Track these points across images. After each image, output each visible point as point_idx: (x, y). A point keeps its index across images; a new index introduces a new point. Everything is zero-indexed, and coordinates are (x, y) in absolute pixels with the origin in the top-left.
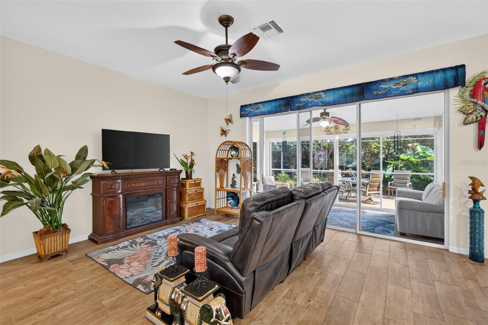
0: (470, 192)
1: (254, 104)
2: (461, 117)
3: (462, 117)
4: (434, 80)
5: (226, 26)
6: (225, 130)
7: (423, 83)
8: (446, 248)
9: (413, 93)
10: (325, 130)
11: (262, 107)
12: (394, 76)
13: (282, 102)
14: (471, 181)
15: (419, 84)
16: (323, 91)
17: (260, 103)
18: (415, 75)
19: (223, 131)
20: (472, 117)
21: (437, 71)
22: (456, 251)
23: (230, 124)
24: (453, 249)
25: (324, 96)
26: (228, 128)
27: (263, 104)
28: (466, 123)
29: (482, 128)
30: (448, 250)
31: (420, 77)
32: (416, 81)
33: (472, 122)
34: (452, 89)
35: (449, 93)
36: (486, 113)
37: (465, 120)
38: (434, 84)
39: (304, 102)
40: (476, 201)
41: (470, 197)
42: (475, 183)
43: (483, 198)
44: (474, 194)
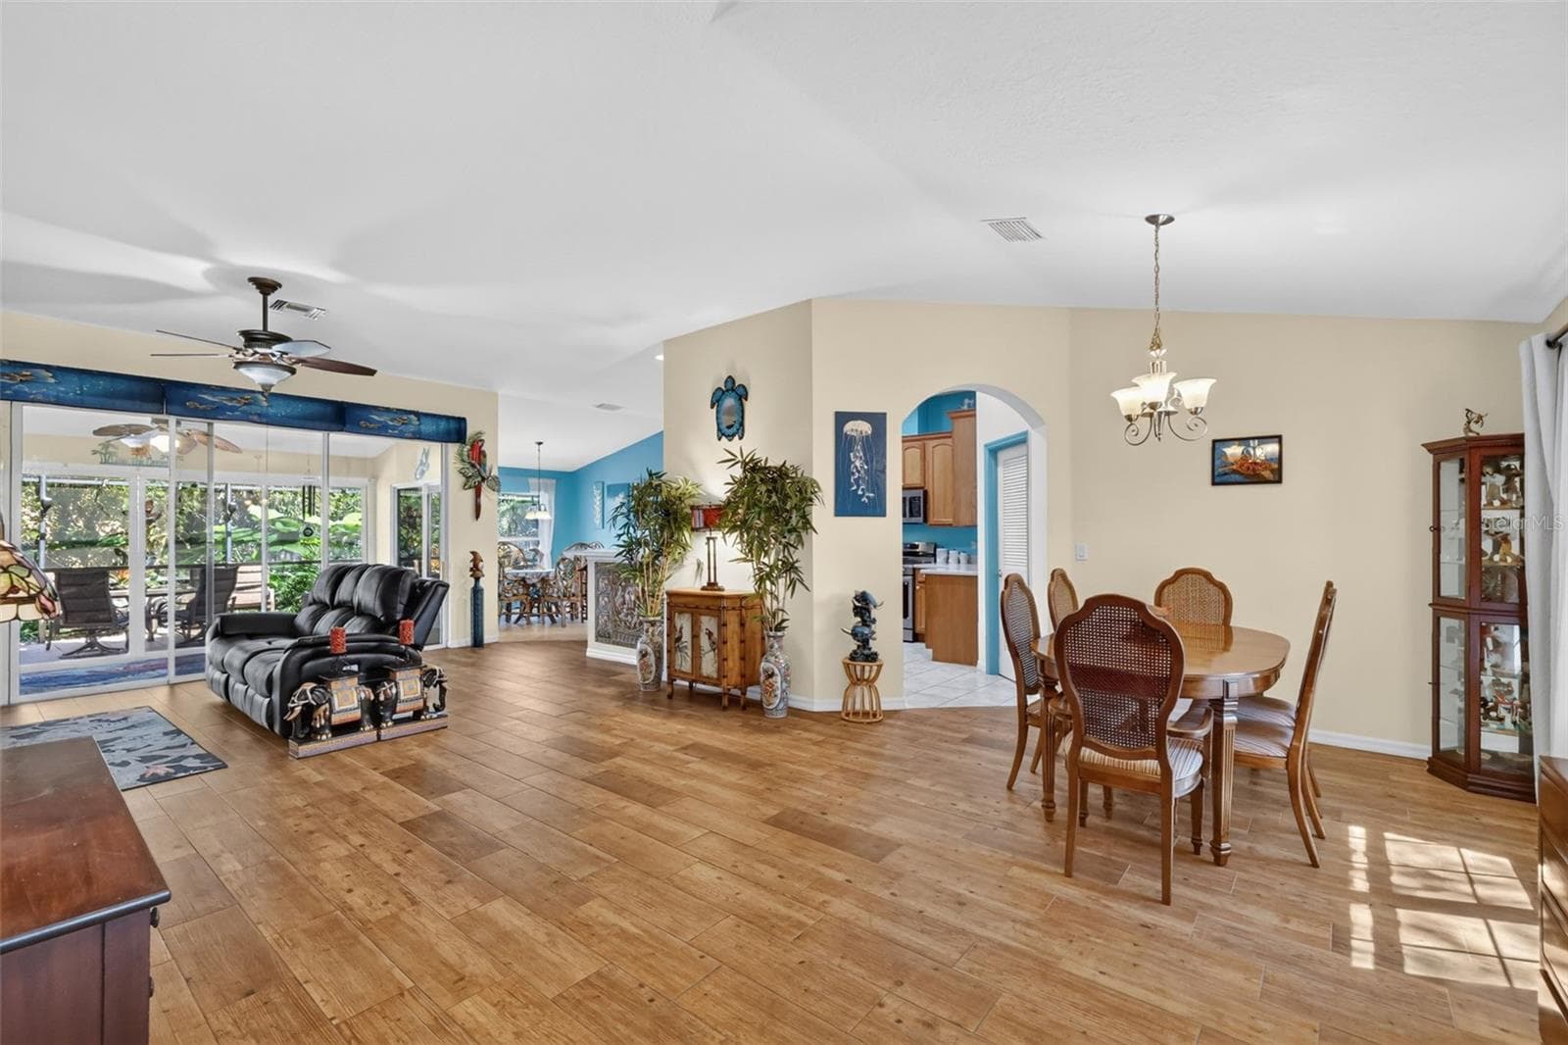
0: (471, 569)
2: (461, 479)
3: (463, 480)
4: (438, 427)
5: (265, 291)
7: (427, 426)
8: (445, 645)
9: (415, 438)
11: (51, 381)
12: (392, 407)
14: (472, 557)
15: (421, 426)
17: (48, 368)
18: (417, 414)
20: (471, 483)
21: (440, 417)
22: (456, 646)
24: (453, 643)
25: (266, 403)
27: (59, 374)
28: (465, 487)
29: (478, 495)
30: (447, 648)
31: (424, 420)
32: (418, 423)
33: (470, 488)
34: (454, 444)
35: (446, 446)
36: (483, 479)
37: (465, 485)
38: (438, 434)
39: (213, 403)
40: (477, 579)
41: (471, 576)
42: (476, 559)
43: (483, 576)
44: (476, 571)
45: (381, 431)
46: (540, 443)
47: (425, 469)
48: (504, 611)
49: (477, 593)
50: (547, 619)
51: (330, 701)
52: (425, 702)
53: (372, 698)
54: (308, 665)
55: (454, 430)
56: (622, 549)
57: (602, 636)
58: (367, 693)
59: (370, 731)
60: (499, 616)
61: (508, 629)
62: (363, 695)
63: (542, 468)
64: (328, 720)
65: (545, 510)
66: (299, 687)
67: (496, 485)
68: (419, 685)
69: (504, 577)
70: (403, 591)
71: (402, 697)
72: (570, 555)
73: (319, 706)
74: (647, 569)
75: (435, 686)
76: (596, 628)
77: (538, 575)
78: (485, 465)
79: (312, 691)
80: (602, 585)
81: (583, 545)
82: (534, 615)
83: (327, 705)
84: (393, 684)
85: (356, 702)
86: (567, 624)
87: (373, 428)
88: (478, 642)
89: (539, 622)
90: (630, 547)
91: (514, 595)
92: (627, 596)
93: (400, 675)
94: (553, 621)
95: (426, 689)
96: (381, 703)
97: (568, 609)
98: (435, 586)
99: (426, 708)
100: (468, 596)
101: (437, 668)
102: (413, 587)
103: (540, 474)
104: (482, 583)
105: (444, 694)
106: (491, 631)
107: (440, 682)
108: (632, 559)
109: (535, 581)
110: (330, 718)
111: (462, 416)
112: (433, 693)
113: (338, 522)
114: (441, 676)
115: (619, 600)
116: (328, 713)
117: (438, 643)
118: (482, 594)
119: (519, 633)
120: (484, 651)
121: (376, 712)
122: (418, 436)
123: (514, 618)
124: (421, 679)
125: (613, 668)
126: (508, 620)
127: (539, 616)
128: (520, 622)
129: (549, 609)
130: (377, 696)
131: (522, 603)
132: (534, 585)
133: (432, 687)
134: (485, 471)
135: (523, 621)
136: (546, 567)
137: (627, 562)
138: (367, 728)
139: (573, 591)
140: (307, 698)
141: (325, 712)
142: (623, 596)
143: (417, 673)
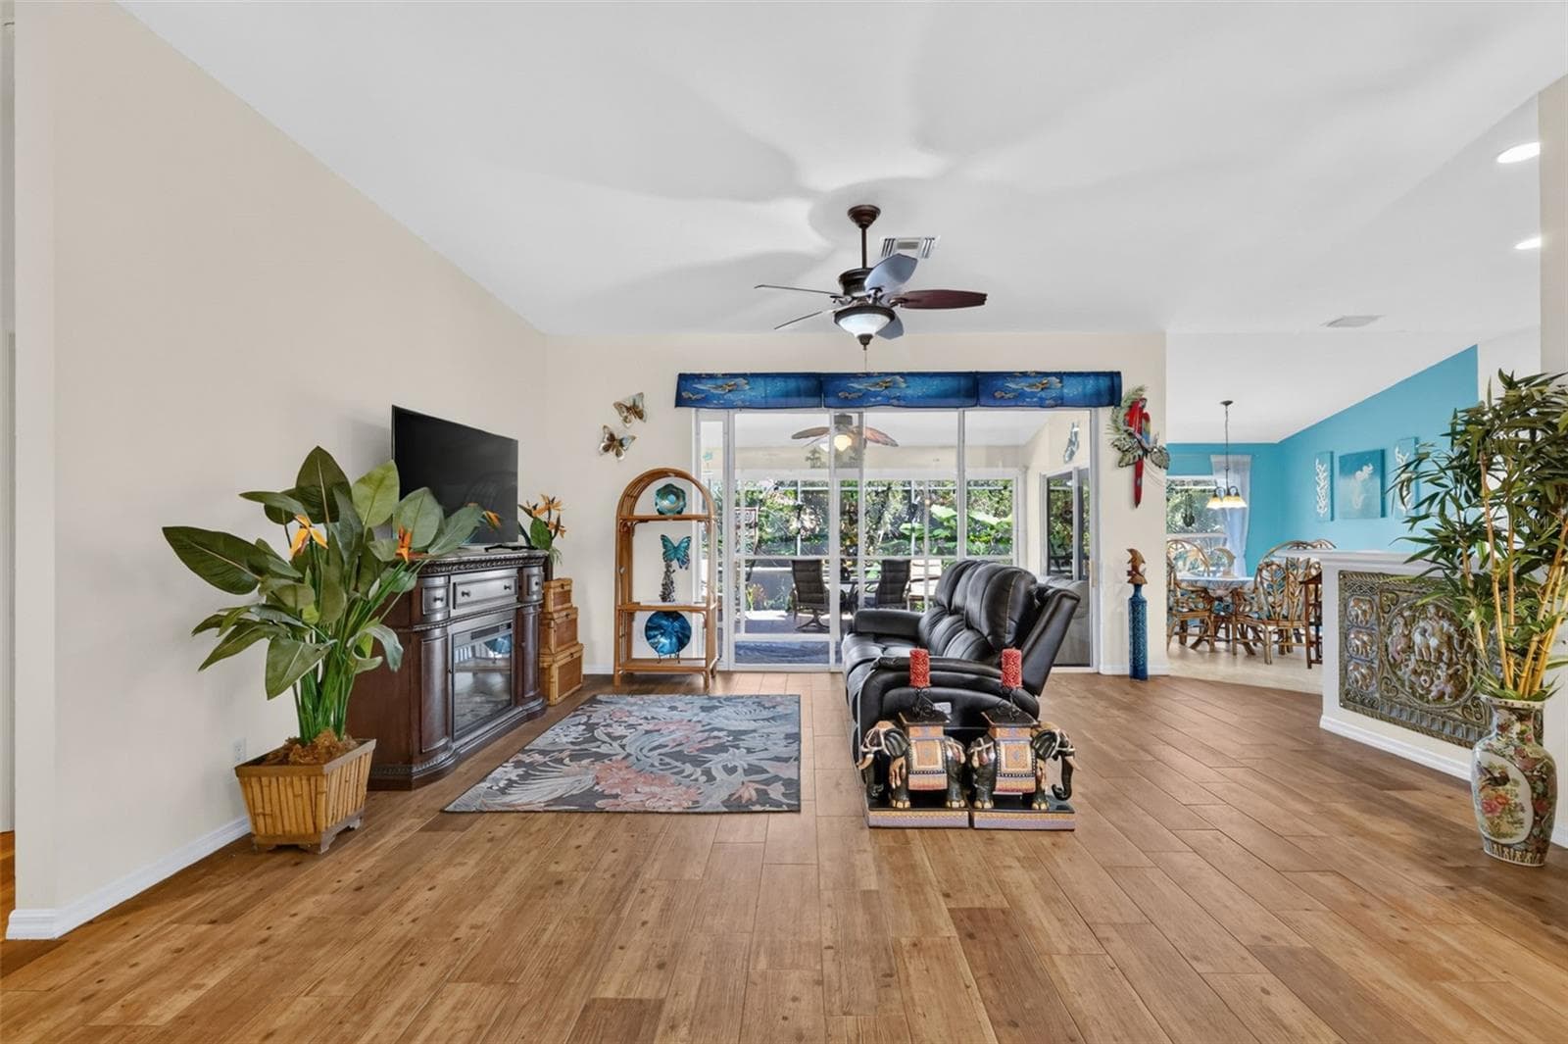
0: (1129, 573)
1: (724, 375)
2: (1116, 455)
3: (1118, 455)
4: (1084, 388)
5: (864, 227)
6: (618, 436)
7: (1072, 390)
8: (1096, 671)
9: (1056, 406)
10: (809, 455)
11: (747, 387)
12: (1029, 371)
13: (803, 384)
14: (1130, 556)
15: (1065, 391)
16: (901, 375)
17: (744, 376)
18: (1060, 375)
19: (612, 438)
20: (1129, 458)
21: (1088, 374)
22: (1110, 673)
23: (636, 421)
24: (1106, 669)
25: (903, 385)
26: (630, 433)
27: (751, 380)
28: (1120, 464)
29: (1138, 474)
30: (1098, 673)
31: (1067, 380)
32: (1060, 385)
33: (1127, 465)
34: (1106, 408)
35: (1097, 412)
36: (1146, 452)
37: (1120, 462)
38: (1085, 396)
39: (860, 390)
40: (1138, 587)
41: (1129, 582)
42: (1136, 560)
43: (1146, 583)
44: (1136, 577)
45: (1018, 400)
46: (1227, 403)
47: (1074, 449)
48: (1177, 629)
49: (1137, 605)
50: (1240, 648)
51: (906, 754)
52: (1038, 782)
53: (963, 759)
54: (893, 693)
55: (1105, 390)
56: (1427, 546)
57: (1353, 699)
58: (955, 750)
59: (960, 809)
60: (1169, 637)
61: (1183, 656)
62: (950, 754)
63: (1229, 442)
64: (905, 781)
65: (1237, 494)
66: (873, 726)
67: (1163, 461)
68: (1029, 755)
69: (1177, 584)
70: (1014, 601)
71: (1004, 769)
72: (1280, 557)
73: (895, 758)
74: (1504, 588)
75: (1055, 758)
76: (1342, 685)
77: (1227, 585)
78: (1148, 433)
79: (887, 735)
80: (1355, 610)
81: (1299, 545)
82: (1220, 640)
83: (902, 760)
84: (992, 744)
85: (940, 762)
86: (1274, 661)
87: (1009, 398)
88: (1138, 671)
89: (1227, 651)
90: (1448, 544)
91: (1191, 610)
92: (1417, 638)
93: (1001, 733)
94: (1251, 653)
95: (1040, 763)
96: (974, 770)
97: (1275, 637)
98: (1057, 597)
99: (1039, 791)
100: (1126, 609)
101: (1057, 732)
102: (1029, 595)
103: (1226, 449)
104: (1145, 592)
105: (1070, 775)
106: (1158, 661)
107: (1064, 754)
108: (1455, 569)
109: (1220, 593)
110: (907, 778)
111: (1116, 370)
112: (1052, 771)
113: (1004, 519)
114: (1062, 745)
115: (1395, 642)
116: (904, 771)
117: (1088, 665)
118: (1144, 607)
119: (1198, 667)
120: (1149, 686)
121: (969, 780)
122: (1060, 402)
123: (1191, 640)
124: (1032, 747)
125: (1387, 769)
126: (1183, 642)
127: (1228, 641)
128: (1199, 648)
129: (1244, 635)
130: (969, 757)
131: (1202, 621)
132: (1220, 599)
133: (1050, 760)
134: (1148, 443)
135: (1205, 647)
136: (1239, 574)
137: (1439, 574)
138: (955, 804)
139: (1284, 612)
140: (879, 744)
141: (901, 768)
142: (1409, 637)
143: (1026, 734)
